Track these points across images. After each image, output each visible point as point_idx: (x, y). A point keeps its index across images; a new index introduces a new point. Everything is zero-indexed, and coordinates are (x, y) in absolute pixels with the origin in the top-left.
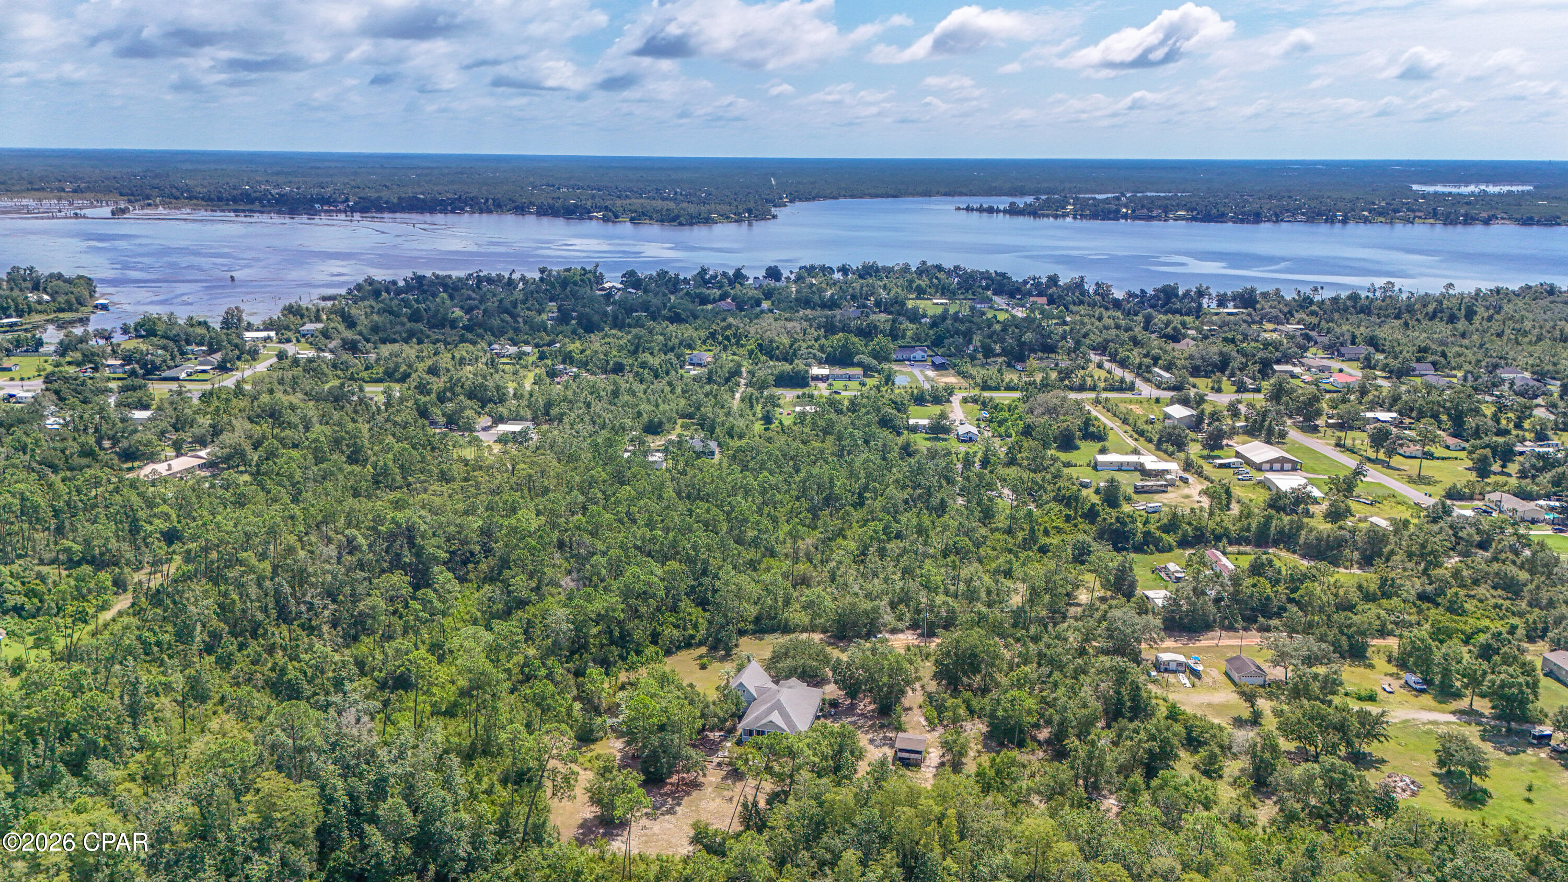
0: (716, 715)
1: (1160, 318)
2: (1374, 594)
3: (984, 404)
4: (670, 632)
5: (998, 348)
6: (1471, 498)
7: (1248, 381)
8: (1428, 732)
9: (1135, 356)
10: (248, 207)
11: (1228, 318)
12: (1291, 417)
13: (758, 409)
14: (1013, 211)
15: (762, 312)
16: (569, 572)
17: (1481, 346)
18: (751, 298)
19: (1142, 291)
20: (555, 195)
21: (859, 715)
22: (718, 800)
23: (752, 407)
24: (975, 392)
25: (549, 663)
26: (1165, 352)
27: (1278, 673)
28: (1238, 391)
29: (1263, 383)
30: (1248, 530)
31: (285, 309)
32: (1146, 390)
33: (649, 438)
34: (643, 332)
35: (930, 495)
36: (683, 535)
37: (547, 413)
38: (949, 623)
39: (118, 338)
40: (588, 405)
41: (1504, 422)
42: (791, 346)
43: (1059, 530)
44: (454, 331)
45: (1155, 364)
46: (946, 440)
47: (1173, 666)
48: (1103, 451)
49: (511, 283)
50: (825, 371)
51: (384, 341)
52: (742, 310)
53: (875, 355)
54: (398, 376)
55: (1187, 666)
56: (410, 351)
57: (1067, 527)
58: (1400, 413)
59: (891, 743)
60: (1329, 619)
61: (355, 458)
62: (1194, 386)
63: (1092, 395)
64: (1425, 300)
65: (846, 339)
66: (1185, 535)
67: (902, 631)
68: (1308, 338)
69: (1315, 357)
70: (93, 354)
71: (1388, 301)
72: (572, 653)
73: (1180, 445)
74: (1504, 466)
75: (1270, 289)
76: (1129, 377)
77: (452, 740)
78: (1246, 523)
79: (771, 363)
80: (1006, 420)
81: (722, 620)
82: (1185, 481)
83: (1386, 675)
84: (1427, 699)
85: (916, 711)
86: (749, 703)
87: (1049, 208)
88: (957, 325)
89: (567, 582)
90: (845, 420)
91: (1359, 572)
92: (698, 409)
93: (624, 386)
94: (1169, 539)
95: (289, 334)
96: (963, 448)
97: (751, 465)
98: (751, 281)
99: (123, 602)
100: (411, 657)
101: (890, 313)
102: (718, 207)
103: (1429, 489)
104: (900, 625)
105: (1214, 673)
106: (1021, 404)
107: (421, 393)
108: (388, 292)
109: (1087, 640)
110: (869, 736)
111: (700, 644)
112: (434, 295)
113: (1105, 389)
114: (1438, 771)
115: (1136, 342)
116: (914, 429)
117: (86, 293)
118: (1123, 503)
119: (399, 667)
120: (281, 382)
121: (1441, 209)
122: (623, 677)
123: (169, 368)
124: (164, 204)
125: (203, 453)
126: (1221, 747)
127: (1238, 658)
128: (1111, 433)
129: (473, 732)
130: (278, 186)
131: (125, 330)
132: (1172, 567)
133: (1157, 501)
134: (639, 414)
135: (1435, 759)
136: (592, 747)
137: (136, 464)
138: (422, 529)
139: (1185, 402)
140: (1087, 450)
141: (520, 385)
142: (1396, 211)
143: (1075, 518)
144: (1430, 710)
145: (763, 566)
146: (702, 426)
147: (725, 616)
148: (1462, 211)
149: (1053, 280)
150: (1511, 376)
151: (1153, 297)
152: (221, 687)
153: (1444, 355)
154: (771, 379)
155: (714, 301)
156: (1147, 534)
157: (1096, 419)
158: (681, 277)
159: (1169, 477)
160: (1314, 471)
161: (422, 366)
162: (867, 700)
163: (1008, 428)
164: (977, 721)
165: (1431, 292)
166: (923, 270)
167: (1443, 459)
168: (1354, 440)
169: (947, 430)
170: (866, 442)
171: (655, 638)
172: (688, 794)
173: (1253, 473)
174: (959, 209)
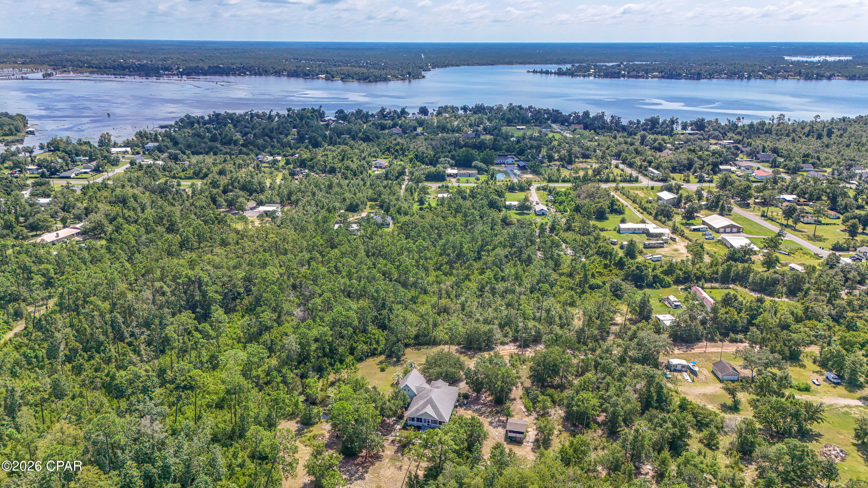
0: (391, 409)
1: (650, 137)
2: (801, 317)
3: (550, 192)
4: (362, 347)
5: (556, 156)
6: (848, 250)
7: (706, 176)
8: (846, 413)
9: (638, 161)
10: (122, 72)
11: (690, 137)
12: (733, 198)
13: (416, 195)
14: (560, 73)
15: (417, 135)
16: (299, 306)
17: (839, 152)
18: (410, 126)
19: (638, 120)
20: (298, 65)
21: (482, 404)
22: (392, 468)
23: (412, 194)
24: (544, 184)
25: (284, 371)
26: (655, 158)
27: (747, 373)
28: (700, 182)
29: (714, 177)
30: (717, 273)
31: (137, 134)
32: (645, 182)
33: (350, 214)
34: (347, 148)
35: (521, 252)
36: (370, 282)
37: (289, 199)
38: (536, 340)
39: (37, 152)
40: (314, 194)
41: (860, 201)
42: (434, 156)
43: (601, 274)
44: (236, 148)
45: (650, 166)
46: (528, 214)
47: (679, 368)
48: (623, 221)
49: (270, 118)
50: (455, 171)
51: (193, 153)
52: (406, 133)
53: (484, 161)
54: (201, 175)
55: (688, 367)
56: (209, 159)
57: (605, 271)
58: (798, 195)
59: (504, 424)
60: (776, 336)
61: (171, 229)
62: (673, 179)
63: (614, 185)
64: (802, 125)
65: (468, 151)
66: (678, 277)
67: (507, 344)
68: (738, 149)
69: (743, 160)
70: (19, 163)
71: (782, 126)
72: (299, 363)
73: (669, 216)
74: (864, 229)
75: (713, 119)
76: (635, 174)
77: (220, 426)
78: (715, 269)
79: (423, 166)
80: (564, 202)
81: (395, 339)
82: (674, 240)
83: (814, 372)
84: (841, 389)
85: (519, 401)
86: (412, 398)
87: (580, 71)
88: (532, 142)
89: (298, 312)
90: (468, 203)
91: (787, 300)
92: (380, 196)
93: (335, 181)
94: (669, 279)
95: (138, 149)
96: (539, 220)
97: (412, 233)
98: (410, 116)
99: (19, 326)
100: (191, 374)
101: (492, 135)
102: (392, 72)
103: (822, 244)
104: (506, 340)
105: (705, 372)
106: (572, 192)
107: (214, 187)
108: (198, 122)
109: (625, 352)
110: (489, 420)
111: (381, 353)
112: (225, 125)
113: (621, 181)
114: (856, 442)
115: (637, 152)
116: (509, 208)
117: (21, 125)
118: (637, 254)
119: (183, 381)
120: (130, 180)
121: (803, 71)
122: (332, 377)
123: (65, 171)
124: (74, 71)
125: (78, 226)
126: (717, 428)
127: (721, 362)
128: (626, 209)
129: (233, 420)
130: (139, 60)
131: (42, 147)
132: (672, 298)
133: (659, 253)
134: (344, 200)
135: (853, 433)
136: (311, 429)
137: (38, 233)
138: (205, 280)
139: (669, 189)
140: (613, 220)
141: (274, 181)
142: (778, 72)
143: (610, 266)
144: (845, 397)
145: (420, 300)
146: (381, 207)
147: (396, 336)
148: (815, 72)
149: (586, 114)
150: (860, 171)
151: (644, 124)
152: (74, 387)
153: (818, 158)
154: (423, 177)
155: (390, 128)
156: (655, 277)
157: (618, 200)
158: (370, 113)
159: (664, 238)
160: (751, 233)
161: (216, 169)
162: (486, 394)
163: (565, 207)
164: (558, 408)
165: (805, 120)
166: (511, 108)
167: (827, 224)
168: (772, 212)
169: (529, 208)
170: (481, 217)
171: (352, 351)
172: (373, 464)
173: (714, 234)
174: (529, 72)
